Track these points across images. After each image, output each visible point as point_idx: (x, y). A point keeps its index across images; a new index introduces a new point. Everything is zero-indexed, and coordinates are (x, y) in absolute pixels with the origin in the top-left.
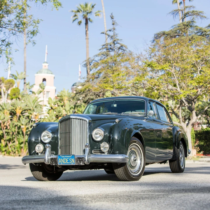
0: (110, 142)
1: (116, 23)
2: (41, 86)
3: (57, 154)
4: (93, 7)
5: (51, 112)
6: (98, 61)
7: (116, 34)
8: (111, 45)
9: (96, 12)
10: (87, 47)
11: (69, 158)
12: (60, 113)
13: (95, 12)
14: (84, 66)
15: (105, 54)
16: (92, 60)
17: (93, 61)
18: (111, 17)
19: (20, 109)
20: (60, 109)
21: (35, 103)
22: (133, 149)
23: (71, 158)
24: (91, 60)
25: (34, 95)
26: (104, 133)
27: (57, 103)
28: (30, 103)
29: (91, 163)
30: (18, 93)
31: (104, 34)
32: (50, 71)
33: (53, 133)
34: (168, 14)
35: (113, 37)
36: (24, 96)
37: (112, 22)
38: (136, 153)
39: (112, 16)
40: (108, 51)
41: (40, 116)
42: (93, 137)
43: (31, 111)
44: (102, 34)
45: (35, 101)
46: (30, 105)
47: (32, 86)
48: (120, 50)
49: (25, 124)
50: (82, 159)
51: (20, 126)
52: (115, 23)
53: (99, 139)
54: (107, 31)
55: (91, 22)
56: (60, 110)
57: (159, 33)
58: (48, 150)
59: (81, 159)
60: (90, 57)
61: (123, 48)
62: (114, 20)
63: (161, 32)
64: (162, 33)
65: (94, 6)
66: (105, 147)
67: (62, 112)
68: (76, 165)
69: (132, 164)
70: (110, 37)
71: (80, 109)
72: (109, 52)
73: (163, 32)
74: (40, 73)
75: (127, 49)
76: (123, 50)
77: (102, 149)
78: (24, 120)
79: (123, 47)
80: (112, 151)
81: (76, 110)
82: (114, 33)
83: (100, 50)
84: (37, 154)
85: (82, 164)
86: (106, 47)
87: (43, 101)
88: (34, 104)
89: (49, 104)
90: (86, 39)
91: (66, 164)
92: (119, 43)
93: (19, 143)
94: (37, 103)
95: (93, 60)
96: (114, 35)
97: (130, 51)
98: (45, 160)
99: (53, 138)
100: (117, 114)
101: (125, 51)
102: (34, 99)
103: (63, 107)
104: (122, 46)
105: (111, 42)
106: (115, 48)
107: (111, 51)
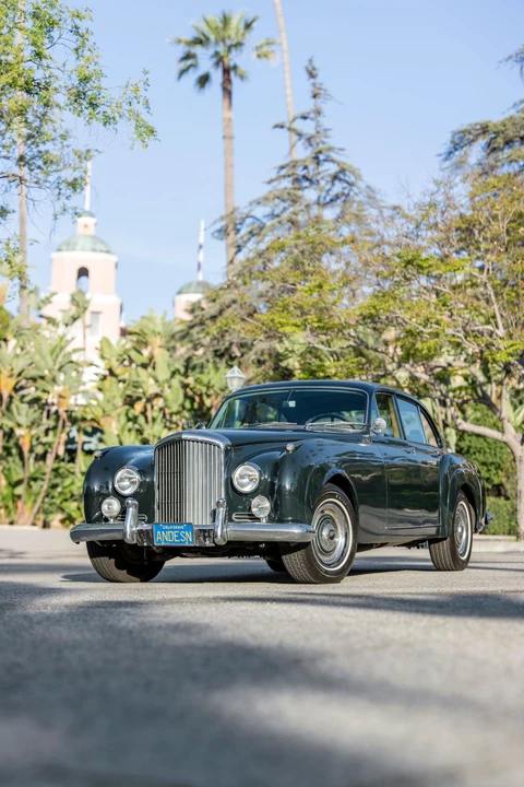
0: (272, 497)
1: (325, 90)
2: (77, 298)
3: (151, 520)
4: (248, 26)
5: (111, 385)
6: (264, 220)
7: (325, 130)
8: (306, 168)
9: (258, 44)
10: (229, 166)
11: (180, 530)
12: (140, 390)
13: (255, 45)
14: (216, 235)
15: (286, 196)
16: (244, 216)
17: (249, 221)
18: (307, 70)
19: (11, 376)
20: (138, 375)
21: (57, 357)
22: (327, 512)
23: (184, 530)
24: (239, 217)
25: (54, 329)
26: (261, 475)
27: (129, 356)
28: (43, 357)
29: (229, 542)
30: (5, 324)
31: (285, 130)
32: (100, 244)
33: (141, 472)
34: (501, 62)
35: (312, 140)
36: (21, 334)
37: (311, 88)
38: (334, 521)
39: (310, 69)
40: (296, 185)
41: (73, 397)
42: (235, 483)
43: (47, 382)
44: (278, 130)
45: (57, 349)
46: (42, 363)
47: (47, 301)
48: (337, 182)
49: (29, 424)
50: (209, 534)
51: (12, 430)
52: (322, 92)
53: (247, 489)
54: (294, 119)
55: (242, 77)
56: (139, 379)
57: (469, 128)
58: (131, 511)
59: (207, 534)
60: (236, 205)
61: (347, 178)
62: (319, 80)
63: (476, 124)
64: (478, 127)
65: (252, 22)
66: (261, 506)
67: (144, 385)
68: (195, 547)
69: (323, 545)
70: (303, 140)
71: (205, 379)
72: (300, 189)
73: (481, 125)
74: (68, 250)
75: (361, 180)
76: (348, 183)
77: (254, 510)
78: (23, 412)
79: (348, 173)
80: (277, 516)
81: (190, 380)
82: (317, 126)
83: (269, 183)
84: (106, 520)
85: (208, 543)
86: (290, 172)
87: (83, 349)
88: (55, 361)
89: (102, 357)
90: (224, 137)
91: (173, 545)
92: (333, 161)
93: (10, 484)
94: (64, 356)
95: (247, 217)
96: (318, 132)
97: (368, 187)
98: (125, 534)
99: (141, 484)
100: (294, 426)
101: (354, 188)
102: (54, 344)
103: (150, 369)
104: (343, 171)
105: (308, 158)
106: (319, 177)
107: (306, 187)
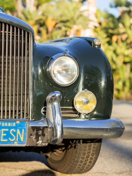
11: (10, 128)
23: (16, 128)
50: (43, 132)
59: (40, 132)
85: (40, 143)
